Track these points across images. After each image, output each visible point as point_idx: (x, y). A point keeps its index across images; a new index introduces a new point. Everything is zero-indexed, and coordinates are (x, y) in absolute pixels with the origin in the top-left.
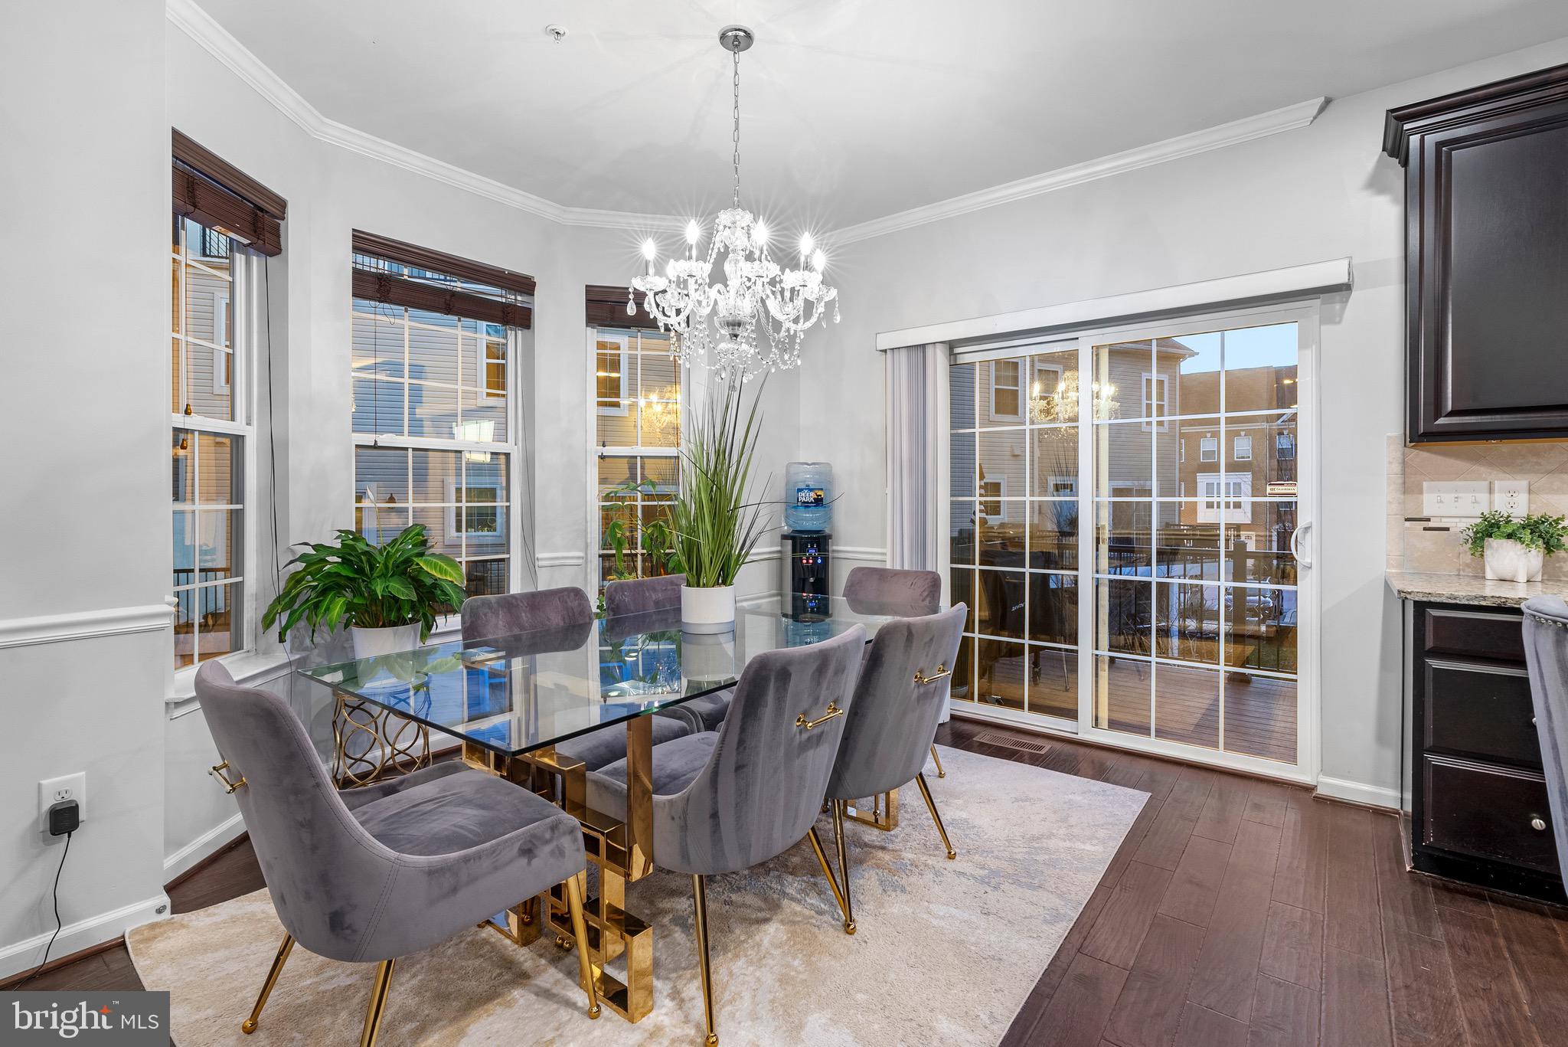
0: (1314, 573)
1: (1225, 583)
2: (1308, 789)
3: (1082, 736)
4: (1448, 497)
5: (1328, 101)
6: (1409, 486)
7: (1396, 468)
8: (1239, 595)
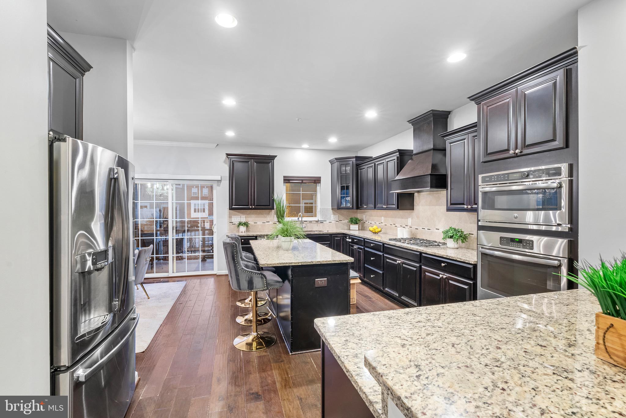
0: (216, 233)
1: (201, 237)
2: (215, 275)
3: (170, 276)
4: (235, 219)
5: (218, 145)
6: (230, 217)
7: (228, 213)
8: (204, 239)
